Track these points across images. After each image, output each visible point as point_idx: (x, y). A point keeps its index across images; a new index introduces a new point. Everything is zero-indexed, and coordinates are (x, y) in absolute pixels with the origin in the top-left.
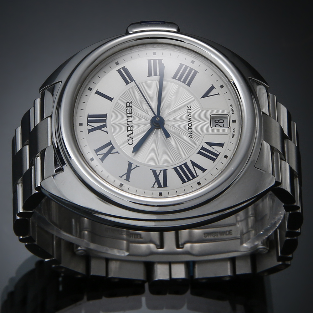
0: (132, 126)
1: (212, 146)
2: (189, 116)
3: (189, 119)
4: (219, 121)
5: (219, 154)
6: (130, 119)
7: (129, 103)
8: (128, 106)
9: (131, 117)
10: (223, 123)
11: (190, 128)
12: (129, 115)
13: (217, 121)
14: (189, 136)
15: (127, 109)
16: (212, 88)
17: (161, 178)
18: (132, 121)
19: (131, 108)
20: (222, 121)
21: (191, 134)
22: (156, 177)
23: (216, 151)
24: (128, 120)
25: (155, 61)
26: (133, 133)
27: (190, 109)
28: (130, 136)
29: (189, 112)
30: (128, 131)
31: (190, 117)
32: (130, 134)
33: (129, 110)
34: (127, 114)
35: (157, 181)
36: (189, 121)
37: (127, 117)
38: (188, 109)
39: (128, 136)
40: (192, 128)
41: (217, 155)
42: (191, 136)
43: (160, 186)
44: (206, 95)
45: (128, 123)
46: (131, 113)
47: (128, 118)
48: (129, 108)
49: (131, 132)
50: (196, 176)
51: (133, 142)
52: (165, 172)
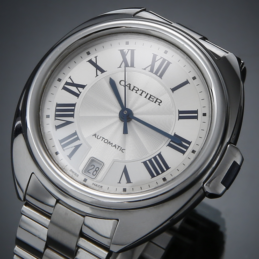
0: (136, 92)
1: (74, 147)
2: (115, 146)
3: (112, 143)
4: (97, 171)
5: (63, 149)
6: (144, 95)
7: (159, 103)
8: (158, 100)
9: (146, 97)
10: (92, 174)
11: (104, 139)
12: (148, 96)
13: (97, 170)
14: (96, 134)
15: (155, 98)
16: (129, 181)
17: (74, 89)
18: (141, 96)
19: (154, 101)
20: (94, 174)
21: (97, 137)
22: (78, 86)
23: (68, 148)
24: (144, 93)
25: (187, 148)
26: (130, 90)
27: (121, 150)
28: (129, 86)
29: (118, 148)
30: (134, 87)
31: (113, 145)
32: (130, 87)
33: (153, 99)
34: (151, 95)
35: (73, 84)
36: (110, 142)
37: (148, 94)
38: (122, 149)
39: (129, 84)
40: (102, 140)
41: (63, 146)
42: (96, 136)
43: (67, 83)
44: (125, 171)
45: (141, 91)
46: (149, 99)
47: (146, 94)
48: (155, 100)
49: (131, 89)
50: (56, 118)
51: (121, 85)
52: (77, 95)
